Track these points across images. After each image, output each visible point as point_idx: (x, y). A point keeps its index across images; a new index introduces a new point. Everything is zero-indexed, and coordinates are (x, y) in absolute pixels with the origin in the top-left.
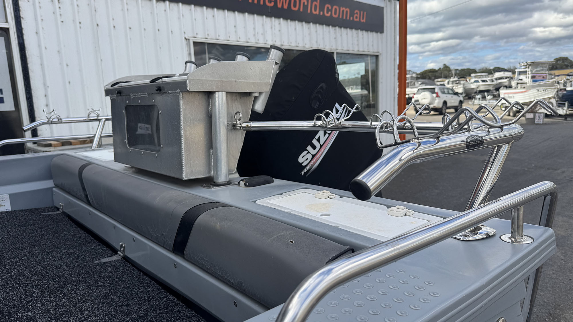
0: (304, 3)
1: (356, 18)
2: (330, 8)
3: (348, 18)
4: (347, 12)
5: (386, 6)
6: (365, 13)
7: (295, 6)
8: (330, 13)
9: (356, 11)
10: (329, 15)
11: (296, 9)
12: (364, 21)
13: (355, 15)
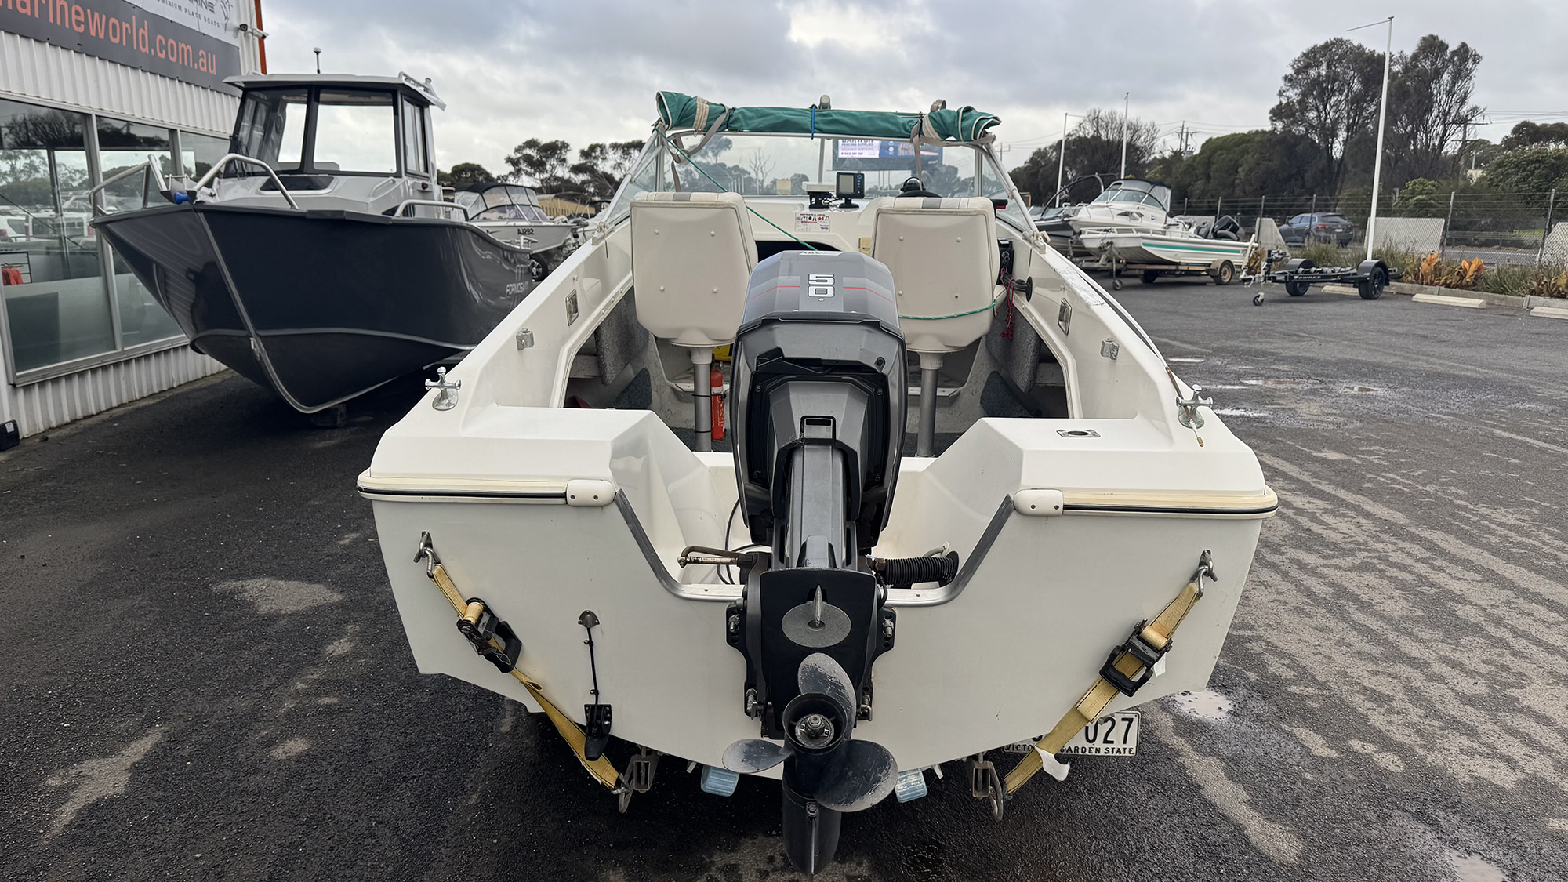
0: (127, 29)
1: (203, 63)
2: (164, 43)
3: (191, 66)
4: (188, 50)
5: (242, 45)
6: (214, 56)
7: (115, 37)
8: (164, 51)
9: (201, 52)
10: (163, 56)
11: (116, 41)
12: (213, 72)
13: (201, 60)
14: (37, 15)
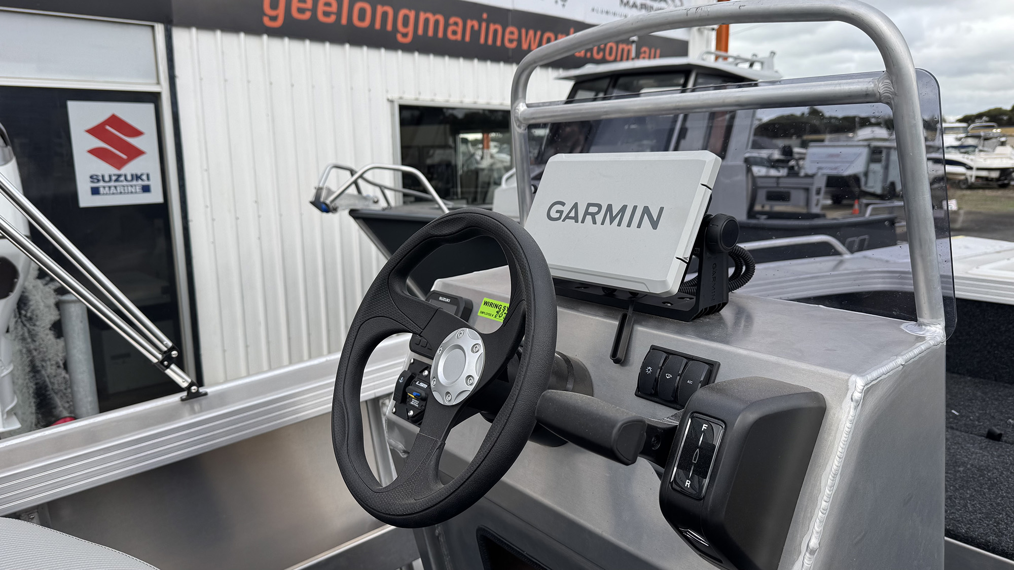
1: (644, 58)
2: (602, 46)
4: (628, 49)
5: (692, 39)
6: (658, 51)
9: (643, 49)
13: (642, 56)
14: (467, 38)
